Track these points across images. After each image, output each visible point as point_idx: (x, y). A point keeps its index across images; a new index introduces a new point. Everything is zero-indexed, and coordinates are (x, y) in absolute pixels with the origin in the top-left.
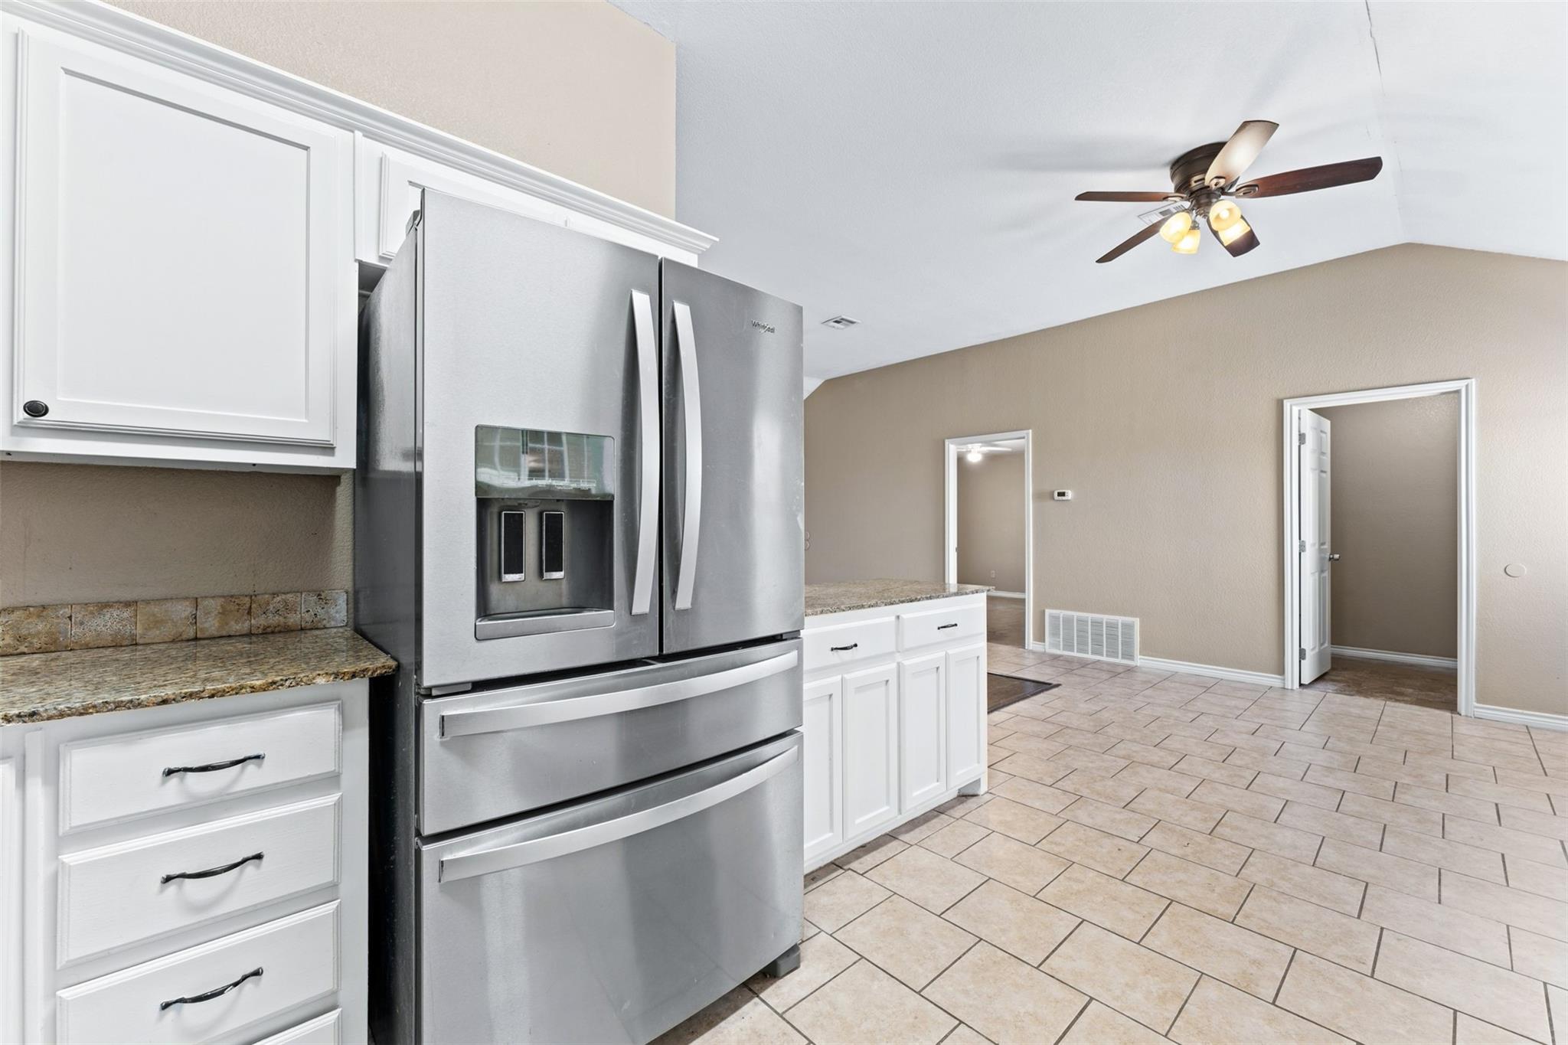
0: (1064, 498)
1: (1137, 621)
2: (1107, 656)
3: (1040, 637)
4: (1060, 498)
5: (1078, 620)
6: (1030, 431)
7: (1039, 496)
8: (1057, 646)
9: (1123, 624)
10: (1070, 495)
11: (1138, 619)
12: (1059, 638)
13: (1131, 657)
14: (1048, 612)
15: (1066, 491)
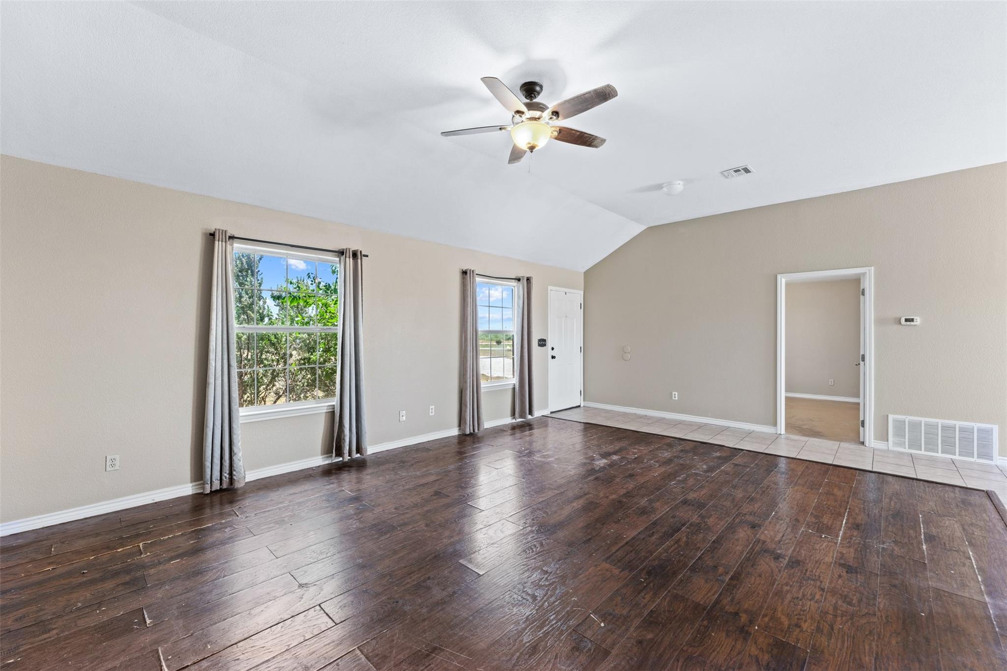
0: (912, 323)
1: (996, 428)
2: (959, 455)
3: (883, 436)
4: (908, 323)
5: (926, 425)
6: (873, 267)
7: (880, 322)
8: (902, 444)
9: (978, 430)
10: (918, 321)
11: (997, 426)
12: (905, 438)
13: (989, 457)
14: (891, 417)
15: (915, 318)
